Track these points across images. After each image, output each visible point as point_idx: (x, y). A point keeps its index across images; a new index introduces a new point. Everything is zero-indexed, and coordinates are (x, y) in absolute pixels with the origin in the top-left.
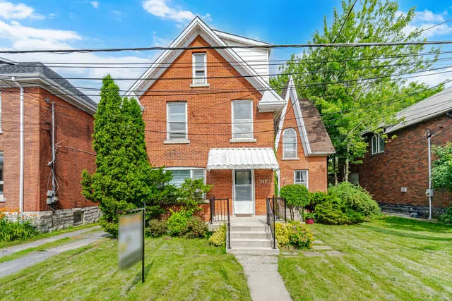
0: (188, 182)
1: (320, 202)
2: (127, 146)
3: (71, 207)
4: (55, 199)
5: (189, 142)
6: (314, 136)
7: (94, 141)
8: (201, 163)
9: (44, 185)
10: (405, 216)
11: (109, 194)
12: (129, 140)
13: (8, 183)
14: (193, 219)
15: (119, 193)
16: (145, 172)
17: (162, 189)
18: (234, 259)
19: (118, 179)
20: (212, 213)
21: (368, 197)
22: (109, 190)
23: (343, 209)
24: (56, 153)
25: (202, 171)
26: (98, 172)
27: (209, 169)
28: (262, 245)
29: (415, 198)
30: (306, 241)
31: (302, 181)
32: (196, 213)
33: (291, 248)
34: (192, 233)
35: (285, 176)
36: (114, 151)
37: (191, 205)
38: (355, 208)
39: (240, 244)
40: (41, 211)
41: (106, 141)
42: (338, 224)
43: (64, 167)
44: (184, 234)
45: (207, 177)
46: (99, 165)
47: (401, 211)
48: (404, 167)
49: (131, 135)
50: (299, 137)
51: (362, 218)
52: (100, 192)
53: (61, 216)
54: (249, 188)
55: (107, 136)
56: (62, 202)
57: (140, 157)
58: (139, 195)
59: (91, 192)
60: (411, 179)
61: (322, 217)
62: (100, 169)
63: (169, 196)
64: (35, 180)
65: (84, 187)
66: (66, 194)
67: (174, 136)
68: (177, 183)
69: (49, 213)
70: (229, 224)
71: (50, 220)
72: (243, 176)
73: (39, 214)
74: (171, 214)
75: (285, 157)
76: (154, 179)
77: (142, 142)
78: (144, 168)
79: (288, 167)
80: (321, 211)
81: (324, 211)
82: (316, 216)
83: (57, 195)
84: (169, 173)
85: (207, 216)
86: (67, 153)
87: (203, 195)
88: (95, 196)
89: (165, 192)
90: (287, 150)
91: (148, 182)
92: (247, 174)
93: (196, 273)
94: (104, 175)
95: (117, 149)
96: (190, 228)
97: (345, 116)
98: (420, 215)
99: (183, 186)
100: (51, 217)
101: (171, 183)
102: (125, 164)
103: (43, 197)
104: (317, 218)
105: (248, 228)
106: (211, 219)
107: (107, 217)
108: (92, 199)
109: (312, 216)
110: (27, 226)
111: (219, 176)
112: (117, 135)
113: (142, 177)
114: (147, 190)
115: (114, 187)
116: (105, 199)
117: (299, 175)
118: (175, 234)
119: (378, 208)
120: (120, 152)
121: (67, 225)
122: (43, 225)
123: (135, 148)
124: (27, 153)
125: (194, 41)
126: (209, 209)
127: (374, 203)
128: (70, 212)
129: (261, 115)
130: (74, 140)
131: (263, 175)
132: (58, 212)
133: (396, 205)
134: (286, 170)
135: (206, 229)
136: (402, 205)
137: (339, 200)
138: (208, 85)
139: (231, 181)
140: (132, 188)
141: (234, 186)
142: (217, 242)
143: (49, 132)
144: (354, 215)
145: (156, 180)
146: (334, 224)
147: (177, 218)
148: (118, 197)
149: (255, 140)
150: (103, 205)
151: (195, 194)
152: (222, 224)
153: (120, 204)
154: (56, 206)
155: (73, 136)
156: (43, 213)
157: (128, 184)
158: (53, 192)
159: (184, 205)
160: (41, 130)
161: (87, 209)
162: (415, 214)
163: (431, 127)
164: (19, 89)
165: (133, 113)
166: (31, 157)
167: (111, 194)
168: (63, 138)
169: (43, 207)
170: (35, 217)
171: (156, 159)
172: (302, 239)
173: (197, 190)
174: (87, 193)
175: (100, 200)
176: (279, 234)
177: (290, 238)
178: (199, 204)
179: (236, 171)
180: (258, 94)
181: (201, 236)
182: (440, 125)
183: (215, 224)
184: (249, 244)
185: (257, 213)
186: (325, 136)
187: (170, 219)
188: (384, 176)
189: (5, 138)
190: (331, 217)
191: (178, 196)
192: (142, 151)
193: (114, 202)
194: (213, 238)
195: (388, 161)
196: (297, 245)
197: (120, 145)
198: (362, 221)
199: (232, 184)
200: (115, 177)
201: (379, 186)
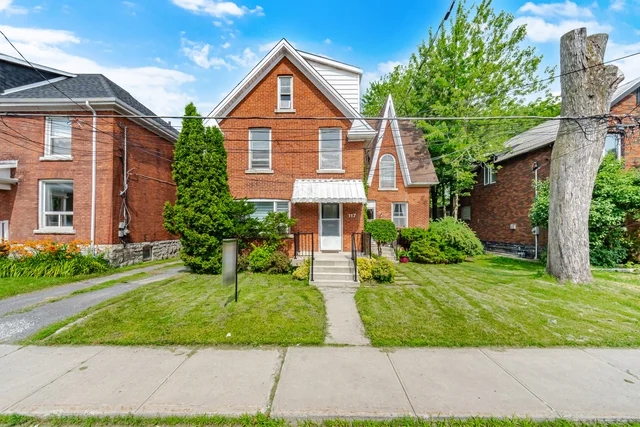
0: (271, 215)
1: (416, 239)
2: (210, 178)
3: (140, 241)
4: (126, 231)
5: (272, 172)
6: (415, 164)
7: (174, 171)
8: (285, 195)
9: (116, 216)
10: (513, 256)
11: (192, 227)
12: (212, 171)
13: (79, 214)
14: (276, 254)
15: (202, 226)
16: (227, 205)
17: (244, 223)
18: (316, 289)
19: (201, 211)
20: (297, 249)
21: (471, 234)
22: (192, 222)
23: (442, 248)
24: (128, 182)
25: (286, 204)
26: (179, 203)
27: (294, 202)
28: (345, 278)
29: (523, 236)
30: (386, 274)
31: (401, 215)
32: (279, 248)
33: (374, 282)
34: (275, 268)
35: (381, 209)
36: (197, 183)
37: (274, 239)
38: (456, 246)
39: (323, 277)
40: (113, 243)
41: (190, 173)
42: (435, 263)
43: (135, 197)
44: (267, 269)
45: (292, 210)
46: (180, 197)
47: (510, 251)
48: (514, 201)
49: (214, 166)
50: (398, 164)
51: (462, 257)
52: (183, 224)
53: (131, 250)
54: (337, 223)
55: (190, 168)
56: (133, 236)
57: (222, 189)
58: (221, 228)
59: (172, 224)
60: (520, 215)
61: (417, 256)
62: (181, 201)
63: (251, 230)
64: (108, 211)
65: (166, 220)
66: (136, 226)
67: (255, 165)
68: (260, 216)
69: (120, 247)
70: (313, 259)
71: (121, 254)
72: (330, 210)
73: (111, 248)
74: (253, 249)
75: (383, 187)
76: (237, 212)
77: (224, 173)
78: (226, 201)
79: (385, 199)
80: (416, 248)
81: (419, 248)
82: (411, 254)
83: (128, 228)
84: (251, 206)
85: (291, 252)
86: (138, 181)
87: (287, 230)
88: (177, 228)
89: (247, 225)
90: (384, 179)
91: (230, 215)
92: (335, 207)
93: (281, 297)
94: (186, 207)
95: (200, 181)
96: (273, 264)
97: (452, 142)
98: (527, 255)
99: (267, 219)
100: (121, 251)
101: (253, 216)
102: (209, 196)
103: (115, 229)
104: (412, 257)
105: (332, 263)
106: (295, 255)
107: (188, 250)
108: (173, 232)
109: (407, 254)
110: (101, 260)
111: (305, 210)
112: (199, 166)
113: (225, 209)
114: (229, 223)
115: (198, 220)
116: (187, 232)
117: (398, 208)
118: (257, 270)
119: (481, 246)
120: (203, 183)
121: (137, 261)
122: (115, 260)
123: (218, 180)
124: (99, 181)
125: (280, 63)
126: (293, 245)
127: (477, 242)
128: (140, 246)
129: (350, 145)
130: (144, 166)
131: (351, 209)
132: (129, 246)
133: (506, 245)
134: (382, 202)
135: (289, 265)
136: (511, 244)
137: (438, 238)
138: (294, 111)
139: (318, 215)
140: (215, 221)
141: (321, 220)
142: (300, 276)
143: (122, 159)
144: (454, 253)
145: (239, 212)
146: (430, 263)
147: (260, 253)
148: (201, 230)
149: (344, 171)
150: (185, 238)
151: (279, 228)
152: (306, 259)
153: (203, 237)
154: (127, 239)
155: (143, 162)
156: (116, 247)
157: (211, 217)
158: (124, 224)
159: (267, 239)
160: (115, 157)
161: (156, 243)
162: (522, 254)
163: (538, 158)
164: (91, 113)
165: (216, 143)
166: (104, 185)
167: (194, 226)
168: (134, 165)
169: (115, 240)
170: (108, 250)
171: (237, 190)
172: (383, 273)
173: (281, 225)
174: (169, 225)
175: (182, 234)
176: (363, 269)
177: (373, 273)
178: (283, 239)
179: (323, 204)
180: (348, 123)
181: (284, 272)
182: (545, 157)
183: (299, 258)
184: (332, 277)
185: (345, 249)
186: (429, 164)
187: (252, 254)
188: (495, 211)
189: (75, 165)
190: (427, 255)
191: (261, 230)
192: (224, 182)
193: (196, 234)
194: (297, 273)
195: (499, 194)
196: (379, 279)
197: (203, 177)
198: (461, 261)
199: (318, 218)
200: (198, 210)
201: (490, 222)
